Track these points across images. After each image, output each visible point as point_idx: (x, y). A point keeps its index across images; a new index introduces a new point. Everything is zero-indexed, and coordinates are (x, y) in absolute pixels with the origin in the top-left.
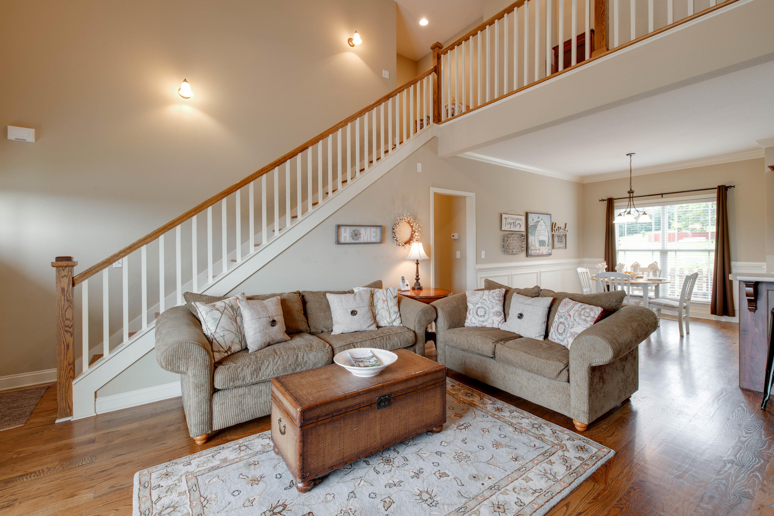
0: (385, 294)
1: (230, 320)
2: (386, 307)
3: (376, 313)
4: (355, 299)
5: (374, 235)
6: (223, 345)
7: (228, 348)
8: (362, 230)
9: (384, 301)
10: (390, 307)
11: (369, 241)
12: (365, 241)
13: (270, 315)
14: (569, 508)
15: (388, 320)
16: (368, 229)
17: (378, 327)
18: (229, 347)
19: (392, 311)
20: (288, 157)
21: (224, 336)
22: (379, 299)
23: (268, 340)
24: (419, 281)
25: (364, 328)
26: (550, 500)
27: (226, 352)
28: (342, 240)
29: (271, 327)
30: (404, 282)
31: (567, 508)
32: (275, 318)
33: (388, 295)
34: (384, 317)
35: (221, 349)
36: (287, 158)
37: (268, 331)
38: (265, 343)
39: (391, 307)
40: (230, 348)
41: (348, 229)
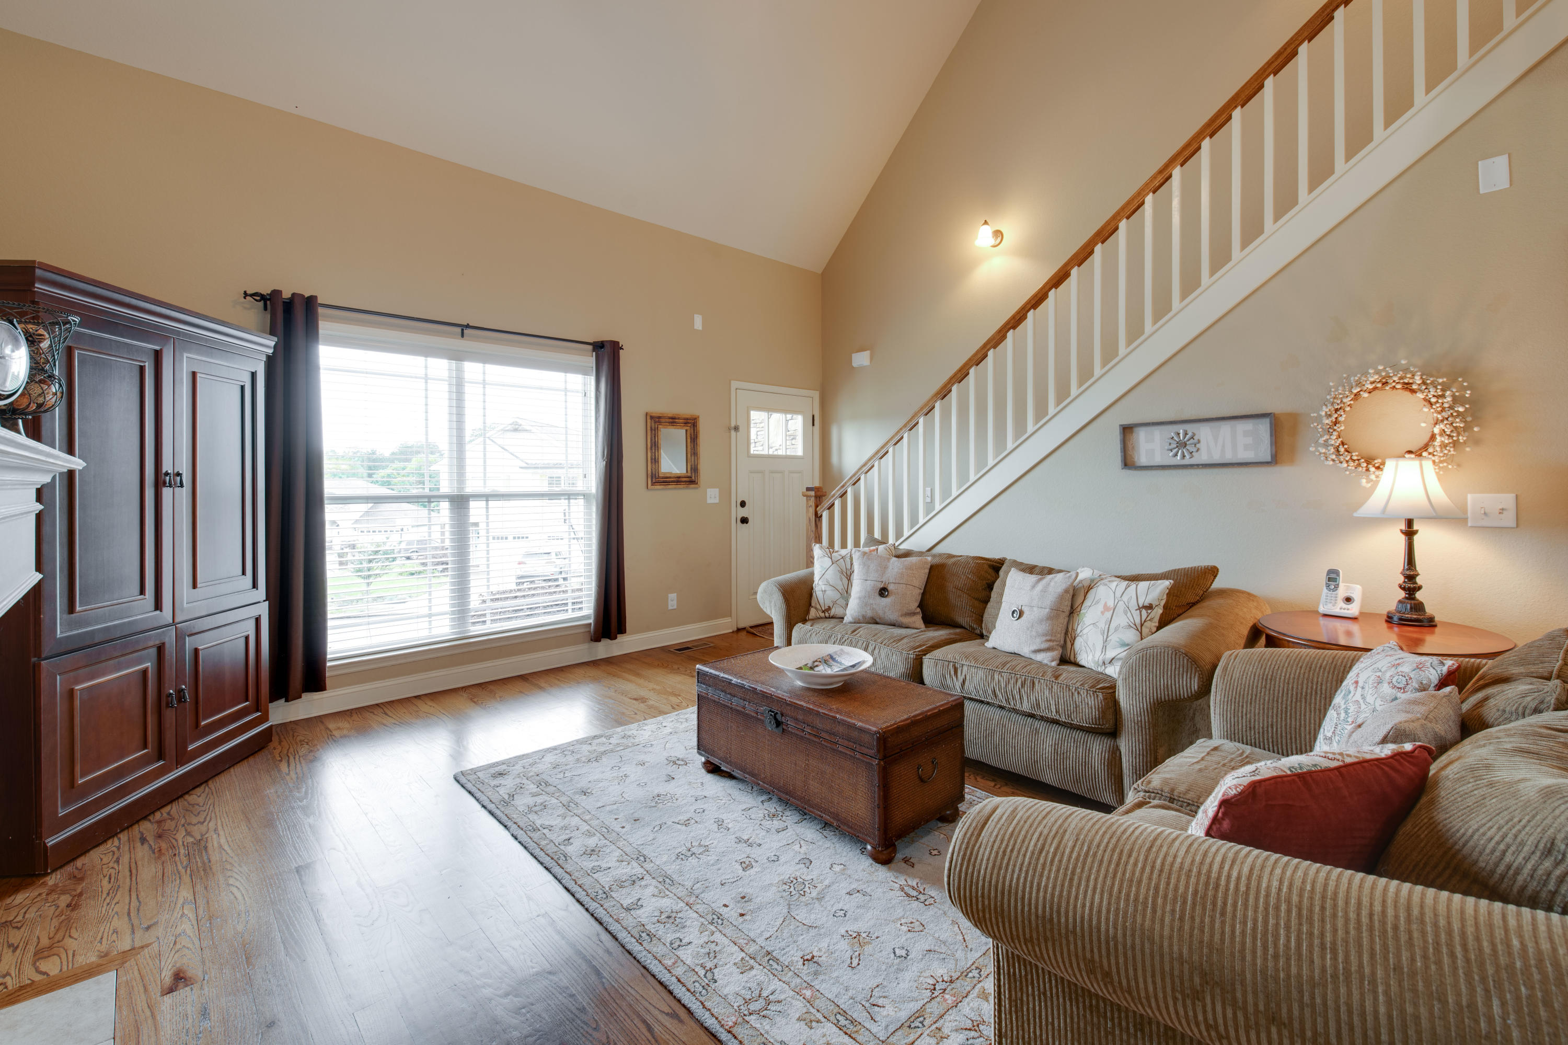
0: (1118, 594)
1: (839, 574)
2: (1102, 625)
3: (1079, 631)
4: (1033, 587)
5: (1249, 440)
6: (821, 602)
7: (826, 607)
8: (1204, 433)
9: (1106, 608)
10: (1113, 625)
11: (1229, 457)
12: (1216, 458)
13: (884, 579)
14: (666, 1017)
15: (1098, 653)
16: (1225, 429)
17: (1065, 660)
18: (829, 607)
19: (1114, 638)
20: (1029, 306)
21: (825, 591)
22: (1098, 602)
23: (869, 614)
24: (1419, 595)
25: (1026, 651)
26: (684, 986)
27: (823, 612)
28: (1143, 460)
29: (878, 597)
30: (1337, 587)
31: (667, 1014)
32: (891, 587)
33: (1125, 598)
34: (1091, 646)
35: (818, 607)
36: (1027, 309)
37: (871, 601)
38: (864, 617)
39: (1116, 629)
40: (829, 609)
41: (1157, 432)
